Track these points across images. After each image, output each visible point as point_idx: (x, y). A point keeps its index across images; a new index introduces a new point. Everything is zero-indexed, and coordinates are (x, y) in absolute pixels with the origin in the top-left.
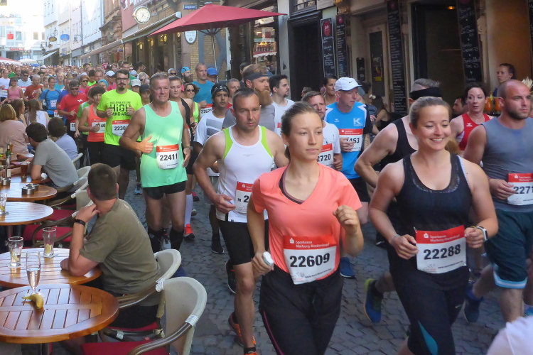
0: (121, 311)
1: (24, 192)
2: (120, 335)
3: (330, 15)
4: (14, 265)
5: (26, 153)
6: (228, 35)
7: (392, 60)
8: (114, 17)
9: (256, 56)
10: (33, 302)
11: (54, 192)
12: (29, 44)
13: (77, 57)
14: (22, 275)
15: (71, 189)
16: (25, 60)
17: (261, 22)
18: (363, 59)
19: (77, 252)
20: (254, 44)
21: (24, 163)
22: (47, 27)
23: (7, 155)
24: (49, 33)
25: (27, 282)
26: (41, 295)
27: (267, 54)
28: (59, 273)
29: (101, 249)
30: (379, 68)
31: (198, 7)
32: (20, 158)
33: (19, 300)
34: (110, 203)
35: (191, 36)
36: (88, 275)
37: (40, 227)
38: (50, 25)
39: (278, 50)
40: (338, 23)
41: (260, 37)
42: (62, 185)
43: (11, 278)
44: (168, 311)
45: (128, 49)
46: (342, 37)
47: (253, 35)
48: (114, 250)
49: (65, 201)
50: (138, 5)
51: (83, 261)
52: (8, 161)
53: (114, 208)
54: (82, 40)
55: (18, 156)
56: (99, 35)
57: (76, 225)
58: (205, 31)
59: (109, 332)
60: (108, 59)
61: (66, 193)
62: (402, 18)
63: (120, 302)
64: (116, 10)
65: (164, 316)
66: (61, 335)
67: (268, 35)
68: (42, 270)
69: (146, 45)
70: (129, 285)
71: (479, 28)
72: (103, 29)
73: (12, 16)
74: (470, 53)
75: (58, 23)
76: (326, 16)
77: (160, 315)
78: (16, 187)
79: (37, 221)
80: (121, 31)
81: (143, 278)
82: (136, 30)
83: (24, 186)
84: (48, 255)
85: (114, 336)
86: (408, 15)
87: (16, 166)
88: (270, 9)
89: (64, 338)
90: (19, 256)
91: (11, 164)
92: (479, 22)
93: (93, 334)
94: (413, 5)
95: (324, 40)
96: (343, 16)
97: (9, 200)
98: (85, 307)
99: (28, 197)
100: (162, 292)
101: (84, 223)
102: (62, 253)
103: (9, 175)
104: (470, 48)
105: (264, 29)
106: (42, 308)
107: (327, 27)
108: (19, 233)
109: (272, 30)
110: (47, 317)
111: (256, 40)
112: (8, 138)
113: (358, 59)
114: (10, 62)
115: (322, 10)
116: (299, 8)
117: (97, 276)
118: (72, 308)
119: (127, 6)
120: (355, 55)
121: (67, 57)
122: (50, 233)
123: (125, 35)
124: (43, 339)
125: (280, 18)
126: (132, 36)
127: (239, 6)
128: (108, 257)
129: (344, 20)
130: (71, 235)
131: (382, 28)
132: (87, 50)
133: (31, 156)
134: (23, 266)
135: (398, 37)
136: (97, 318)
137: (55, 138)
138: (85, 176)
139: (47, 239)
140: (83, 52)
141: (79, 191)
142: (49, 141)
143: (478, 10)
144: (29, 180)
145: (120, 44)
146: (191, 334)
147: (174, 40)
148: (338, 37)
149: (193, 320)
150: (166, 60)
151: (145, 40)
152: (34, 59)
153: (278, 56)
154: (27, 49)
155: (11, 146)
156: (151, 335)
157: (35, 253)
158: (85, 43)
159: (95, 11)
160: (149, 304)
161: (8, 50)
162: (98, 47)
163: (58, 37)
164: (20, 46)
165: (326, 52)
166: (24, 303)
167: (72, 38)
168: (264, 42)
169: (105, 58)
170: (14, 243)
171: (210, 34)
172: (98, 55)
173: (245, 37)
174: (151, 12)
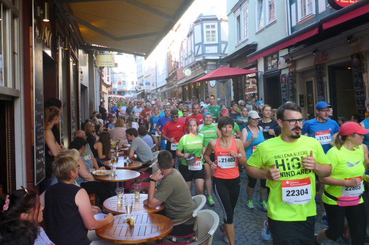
0: (174, 227)
1: (125, 164)
2: (174, 239)
3: (285, 72)
4: (119, 202)
5: (127, 144)
6: (232, 82)
7: (318, 95)
8: (173, 73)
9: (246, 93)
10: (129, 222)
11: (141, 164)
12: (129, 87)
13: (154, 94)
14: (123, 208)
15: (150, 163)
16: (127, 96)
17: (249, 75)
18: (303, 95)
19: (152, 196)
20: (245, 87)
21: (126, 149)
22: (138, 78)
23: (117, 145)
24: (140, 81)
25: (125, 212)
26: (133, 218)
27: (252, 92)
28: (143, 207)
29: (164, 195)
30: (311, 100)
31: (217, 68)
32: (124, 147)
33: (122, 221)
34: (169, 170)
35: (213, 83)
36: (158, 208)
37: (133, 183)
38: (140, 77)
39: (258, 90)
40: (289, 76)
41: (249, 83)
42: (145, 161)
43: (118, 209)
44: (199, 227)
45: (180, 90)
46: (292, 83)
47: (245, 83)
48: (171, 195)
49: (146, 169)
50: (185, 67)
51: (155, 201)
52: (117, 148)
53: (172, 173)
54: (156, 85)
55: (122, 145)
56: (165, 83)
57: (151, 182)
58: (220, 80)
59: (168, 238)
60: (170, 95)
61: (146, 165)
62: (323, 73)
63: (174, 223)
64: (174, 70)
65: (197, 230)
66: (143, 240)
67: (253, 83)
68: (133, 205)
69: (190, 88)
70: (179, 213)
71: (364, 78)
72: (167, 80)
73: (120, 73)
74: (359, 92)
75: (144, 77)
76: (283, 72)
77: (195, 229)
78: (121, 162)
79: (132, 180)
80: (177, 80)
81: (186, 210)
82: (184, 80)
83: (125, 161)
84: (137, 197)
85: (171, 240)
86: (326, 72)
87: (121, 151)
88: (254, 69)
89: (144, 241)
90: (122, 198)
91: (119, 149)
92: (364, 75)
93: (160, 239)
94: (330, 67)
95: (282, 85)
96: (292, 72)
97: (118, 168)
98: (155, 225)
99: (127, 167)
100: (196, 217)
101: (155, 181)
102: (144, 196)
103: (118, 155)
104: (359, 89)
105: (251, 80)
106: (133, 225)
107: (283, 79)
108: (123, 186)
109: (255, 80)
110: (136, 229)
111: (246, 85)
112: (118, 136)
113: (300, 95)
114: (119, 97)
115: (281, 70)
116: (269, 68)
117: (162, 208)
118: (149, 225)
119: (179, 68)
120: (298, 94)
121: (148, 94)
122: (138, 186)
123: (179, 83)
124: (133, 241)
125: (259, 73)
126: (182, 83)
127: (238, 67)
128: (168, 199)
129: (293, 75)
130: (149, 187)
131: (313, 79)
132: (159, 90)
133: (129, 145)
134: (124, 203)
135: (321, 84)
136: (161, 230)
137: (142, 136)
138: (156, 156)
139: (136, 189)
140: (157, 91)
141: (154, 164)
142: (139, 138)
143: (364, 69)
144: (128, 158)
145: (176, 87)
146: (211, 239)
147: (204, 85)
148: (290, 83)
149: (212, 232)
150: (200, 95)
151: (189, 85)
152: (132, 95)
153: (258, 94)
154: (128, 90)
155: (119, 140)
156: (191, 240)
157: (130, 197)
158: (158, 87)
159: (163, 70)
160: (189, 224)
161: (118, 90)
162: (165, 89)
163: (144, 84)
164: (125, 88)
165: (283, 91)
166: (124, 222)
167: (151, 84)
168: (251, 86)
169: (168, 94)
170: (119, 191)
171: (222, 82)
172: (165, 93)
173: (241, 84)
174: (192, 71)
